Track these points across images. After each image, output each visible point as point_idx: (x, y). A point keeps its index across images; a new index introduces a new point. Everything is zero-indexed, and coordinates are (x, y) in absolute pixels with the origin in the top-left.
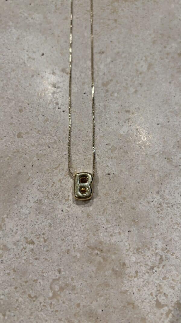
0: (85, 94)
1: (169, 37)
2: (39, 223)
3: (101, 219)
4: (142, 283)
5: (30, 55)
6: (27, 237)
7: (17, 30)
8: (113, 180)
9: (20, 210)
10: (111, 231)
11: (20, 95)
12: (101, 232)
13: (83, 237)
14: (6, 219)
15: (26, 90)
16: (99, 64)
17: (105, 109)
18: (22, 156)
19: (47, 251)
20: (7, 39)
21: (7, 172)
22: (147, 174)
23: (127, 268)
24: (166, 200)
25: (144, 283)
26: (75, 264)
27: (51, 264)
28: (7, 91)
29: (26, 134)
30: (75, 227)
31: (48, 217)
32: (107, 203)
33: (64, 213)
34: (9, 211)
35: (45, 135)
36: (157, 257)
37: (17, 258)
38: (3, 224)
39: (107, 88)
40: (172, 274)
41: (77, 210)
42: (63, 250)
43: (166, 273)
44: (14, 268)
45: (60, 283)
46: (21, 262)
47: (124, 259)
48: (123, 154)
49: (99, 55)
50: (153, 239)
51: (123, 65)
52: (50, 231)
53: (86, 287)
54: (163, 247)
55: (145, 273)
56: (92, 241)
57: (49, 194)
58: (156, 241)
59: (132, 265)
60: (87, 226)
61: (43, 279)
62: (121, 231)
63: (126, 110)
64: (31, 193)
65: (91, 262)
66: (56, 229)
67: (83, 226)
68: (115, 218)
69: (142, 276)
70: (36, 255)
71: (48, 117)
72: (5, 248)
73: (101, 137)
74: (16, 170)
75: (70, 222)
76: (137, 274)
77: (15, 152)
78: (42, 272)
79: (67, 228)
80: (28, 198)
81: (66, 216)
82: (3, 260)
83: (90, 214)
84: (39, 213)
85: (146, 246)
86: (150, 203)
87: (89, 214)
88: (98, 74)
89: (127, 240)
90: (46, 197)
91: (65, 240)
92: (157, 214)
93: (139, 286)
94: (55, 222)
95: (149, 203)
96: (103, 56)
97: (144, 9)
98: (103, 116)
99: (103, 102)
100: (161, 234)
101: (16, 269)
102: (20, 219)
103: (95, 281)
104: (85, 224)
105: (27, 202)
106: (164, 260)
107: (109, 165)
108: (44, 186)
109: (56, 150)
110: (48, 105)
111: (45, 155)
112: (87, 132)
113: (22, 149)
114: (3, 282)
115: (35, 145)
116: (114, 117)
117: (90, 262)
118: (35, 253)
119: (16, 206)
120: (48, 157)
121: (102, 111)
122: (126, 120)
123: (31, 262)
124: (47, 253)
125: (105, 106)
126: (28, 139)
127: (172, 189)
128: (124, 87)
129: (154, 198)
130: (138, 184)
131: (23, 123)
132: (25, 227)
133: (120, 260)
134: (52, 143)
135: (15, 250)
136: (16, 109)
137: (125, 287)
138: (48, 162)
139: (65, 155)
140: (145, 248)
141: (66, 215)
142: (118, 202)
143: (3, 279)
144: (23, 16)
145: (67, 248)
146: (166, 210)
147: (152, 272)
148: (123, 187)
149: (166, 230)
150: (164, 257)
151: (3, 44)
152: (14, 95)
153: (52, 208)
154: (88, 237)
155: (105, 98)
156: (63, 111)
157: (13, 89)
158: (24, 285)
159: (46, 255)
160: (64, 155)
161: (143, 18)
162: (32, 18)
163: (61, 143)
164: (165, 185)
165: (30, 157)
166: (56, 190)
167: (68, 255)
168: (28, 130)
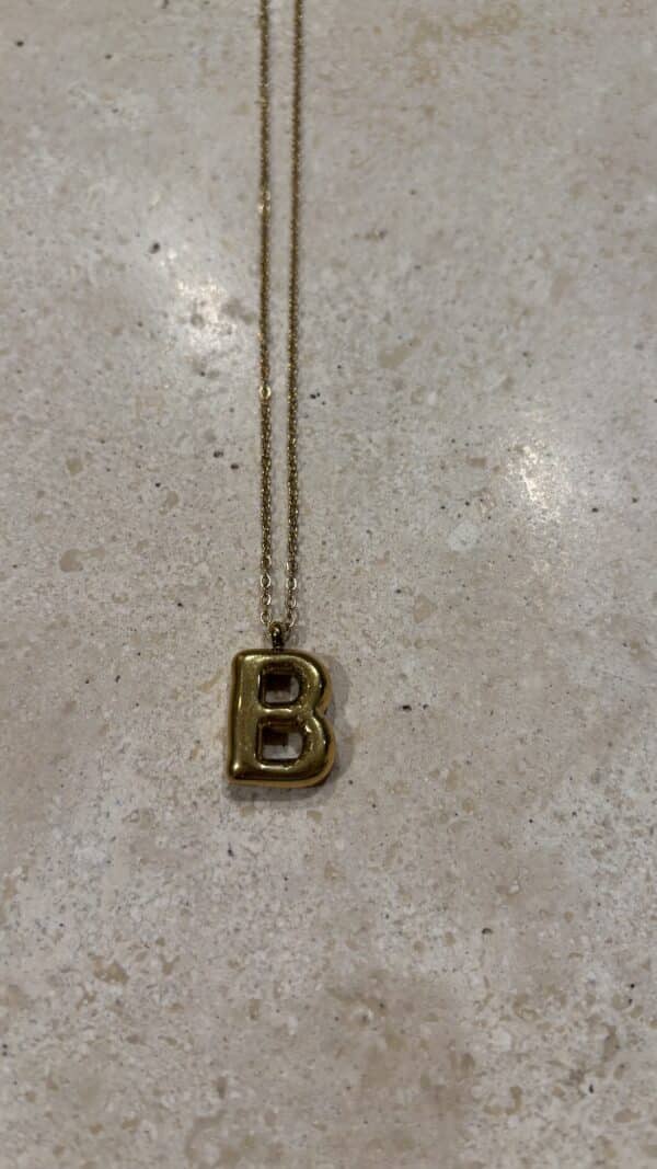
0: (313, 397)
1: (634, 169)
2: (143, 900)
3: (377, 885)
4: (535, 1133)
5: (107, 251)
6: (99, 952)
7: (61, 159)
8: (423, 732)
9: (73, 849)
10: (417, 929)
11: (70, 405)
12: (378, 937)
13: (310, 955)
14: (19, 885)
15: (93, 388)
16: (367, 279)
17: (390, 454)
18: (77, 643)
19: (176, 1007)
20: (22, 194)
21: (22, 702)
22: (553, 706)
23: (480, 1075)
24: (628, 809)
25: (547, 1134)
26: (279, 1058)
27: (191, 1059)
28: (20, 391)
29: (93, 555)
30: (280, 914)
31: (175, 876)
32: (403, 821)
33: (239, 862)
34: (33, 854)
35: (165, 558)
36: (595, 1032)
37: (60, 1037)
38: (8, 904)
39: (396, 374)
40: (652, 1100)
41: (286, 849)
42: (233, 1006)
43: (631, 1096)
44: (51, 1074)
45: (225, 1133)
46: (75, 1052)
47: (466, 1040)
48: (461, 628)
49: (367, 244)
50: (577, 959)
51: (460, 283)
52: (184, 931)
53: (322, 1151)
54: (619, 992)
55: (549, 1094)
56: (346, 969)
57: (180, 788)
58: (589, 971)
59: (498, 1063)
60: (325, 912)
61: (159, 1120)
62: (455, 931)
63: (472, 457)
64: (113, 783)
65: (340, 1052)
66: (208, 924)
67: (309, 911)
68: (431, 882)
69: (540, 1107)
70: (133, 1024)
71: (177, 491)
72: (17, 997)
73: (376, 562)
74: (57, 694)
75: (261, 898)
76: (518, 1102)
77: (52, 627)
78: (157, 1093)
79: (250, 918)
80: (103, 804)
81: (243, 873)
82: (7, 1043)
83: (337, 864)
84: (143, 861)
85: (552, 989)
86: (566, 818)
87: (333, 865)
88: (365, 317)
89: (478, 964)
90: (169, 799)
91: (242, 966)
92: (594, 861)
93: (527, 1147)
94: (204, 895)
95: (561, 818)
96: (382, 247)
97: (538, 64)
98: (381, 483)
99: (383, 428)
100: (609, 941)
101: (56, 1080)
102: (72, 886)
103: (355, 1128)
104: (318, 906)
105: (99, 820)
106: (622, 1044)
107: (407, 670)
108: (159, 759)
109: (206, 616)
110: (177, 445)
111: (164, 635)
112: (324, 543)
113: (80, 615)
114: (12, 1125)
115: (127, 599)
116: (426, 486)
117: (335, 1052)
118: (128, 1017)
119: (57, 834)
120: (175, 645)
121: (379, 464)
122: (472, 495)
123: (113, 1050)
124: (174, 1016)
125: (391, 442)
126: (101, 574)
127: (648, 765)
128: (462, 366)
129: (581, 801)
130: (518, 747)
131: (82, 515)
132: (90, 915)
133: (452, 1042)
134: (190, 589)
135: (55, 1004)
136: (55, 461)
137: (470, 1152)
138: (178, 662)
139: (240, 636)
140: (546, 997)
141: (242, 869)
142: (444, 817)
143: (12, 1116)
144: (82, 104)
145: (250, 997)
146: (625, 847)
147: (575, 1091)
148: (461, 758)
149: (627, 924)
150: (621, 1032)
151: (9, 213)
152: (47, 408)
153: (192, 844)
154: (329, 954)
155: (389, 412)
156: (234, 467)
157: (43, 385)
158: (87, 1140)
159: (170, 1022)
160: (235, 634)
161: (535, 97)
162: (115, 111)
163: (225, 589)
164: (626, 750)
165: (108, 645)
166: (205, 770)
167: (255, 1023)
168: (102, 540)
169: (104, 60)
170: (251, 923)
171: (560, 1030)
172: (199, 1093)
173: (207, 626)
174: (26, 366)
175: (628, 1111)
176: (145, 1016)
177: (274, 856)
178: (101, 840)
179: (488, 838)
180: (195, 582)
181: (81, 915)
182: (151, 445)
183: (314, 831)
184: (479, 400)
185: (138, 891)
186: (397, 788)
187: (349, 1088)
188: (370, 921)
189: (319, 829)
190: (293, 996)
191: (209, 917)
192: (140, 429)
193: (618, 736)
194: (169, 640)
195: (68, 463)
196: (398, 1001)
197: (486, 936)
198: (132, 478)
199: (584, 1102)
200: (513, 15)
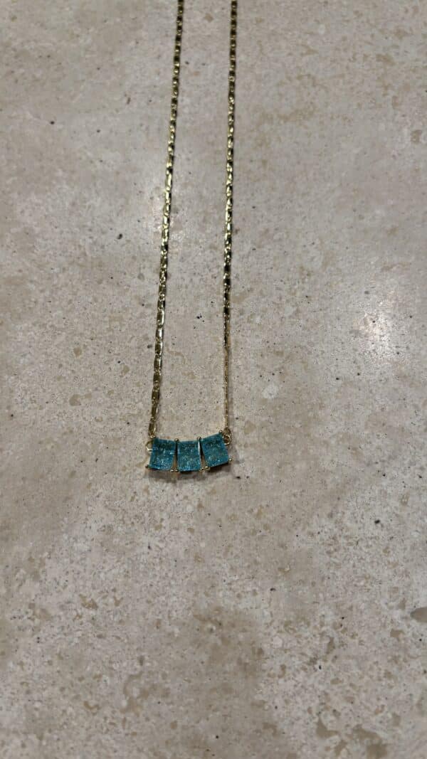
169: (96, 133)
170: (158, 582)
171: (306, 638)
172: (130, 663)
173: (141, 435)
174: (54, 298)
175: (338, 679)
176: (106, 626)
177: (170, 550)
178: (87, 540)
179: (276, 543)
180: (136, 412)
181: (76, 576)
182: (116, 341)
183: (190, 538)
184: (281, 320)
185: (104, 565)
186: (232, 518)
187: (202, 663)
188: (216, 583)
189: (193, 537)
190: (177, 618)
191: (138, 579)
192: (111, 333)
193: (343, 495)
194: (122, 441)
195: (75, 349)
196: (228, 622)
197: (272, 592)
198: (106, 359)
199: (317, 673)
200: (311, 108)
